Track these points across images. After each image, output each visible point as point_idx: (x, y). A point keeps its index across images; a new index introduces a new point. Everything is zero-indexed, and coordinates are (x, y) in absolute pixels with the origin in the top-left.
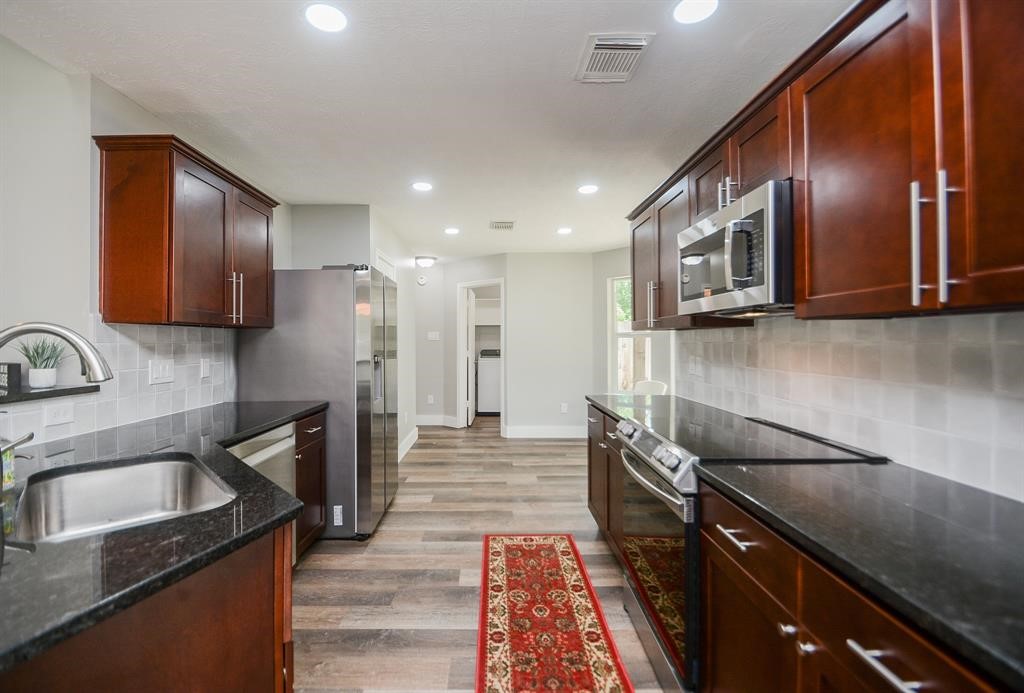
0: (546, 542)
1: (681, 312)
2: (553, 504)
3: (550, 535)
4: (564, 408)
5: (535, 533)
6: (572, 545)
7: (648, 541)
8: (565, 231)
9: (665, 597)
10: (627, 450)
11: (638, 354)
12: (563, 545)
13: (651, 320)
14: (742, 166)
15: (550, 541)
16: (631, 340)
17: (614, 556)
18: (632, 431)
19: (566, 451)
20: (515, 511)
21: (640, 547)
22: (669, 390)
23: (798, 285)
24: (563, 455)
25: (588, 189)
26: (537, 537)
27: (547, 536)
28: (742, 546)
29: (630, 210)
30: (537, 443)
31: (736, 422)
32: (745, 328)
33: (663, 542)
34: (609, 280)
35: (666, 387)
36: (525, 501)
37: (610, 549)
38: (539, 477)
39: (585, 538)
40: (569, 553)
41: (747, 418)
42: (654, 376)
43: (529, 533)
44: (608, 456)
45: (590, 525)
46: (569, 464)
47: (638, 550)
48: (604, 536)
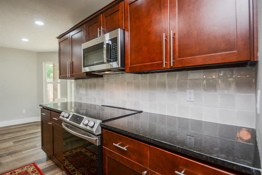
0: (23, 170)
1: (83, 71)
2: (23, 152)
3: (25, 166)
4: (24, 111)
5: (16, 168)
6: (36, 167)
7: (68, 154)
8: (25, 40)
9: (78, 172)
10: (65, 123)
11: (55, 89)
12: (32, 168)
13: (68, 75)
14: (106, 24)
15: (25, 169)
16: (52, 84)
17: (56, 164)
18: (68, 115)
19: (26, 128)
20: (2, 162)
21: (65, 157)
22: (67, 100)
23: (126, 62)
24: (25, 130)
25: (39, 23)
26: (17, 170)
27: (22, 167)
28: (124, 148)
29: (58, 35)
30: (10, 128)
31: (97, 107)
32: (100, 78)
33: (72, 152)
34: (44, 63)
35: (66, 99)
36: (8, 155)
37: (54, 162)
38: (14, 142)
39: (41, 162)
40: (35, 171)
41: (102, 106)
42: (61, 96)
43: (13, 169)
44: (53, 127)
45: (43, 155)
46: (29, 133)
47: (64, 158)
48: (49, 158)
